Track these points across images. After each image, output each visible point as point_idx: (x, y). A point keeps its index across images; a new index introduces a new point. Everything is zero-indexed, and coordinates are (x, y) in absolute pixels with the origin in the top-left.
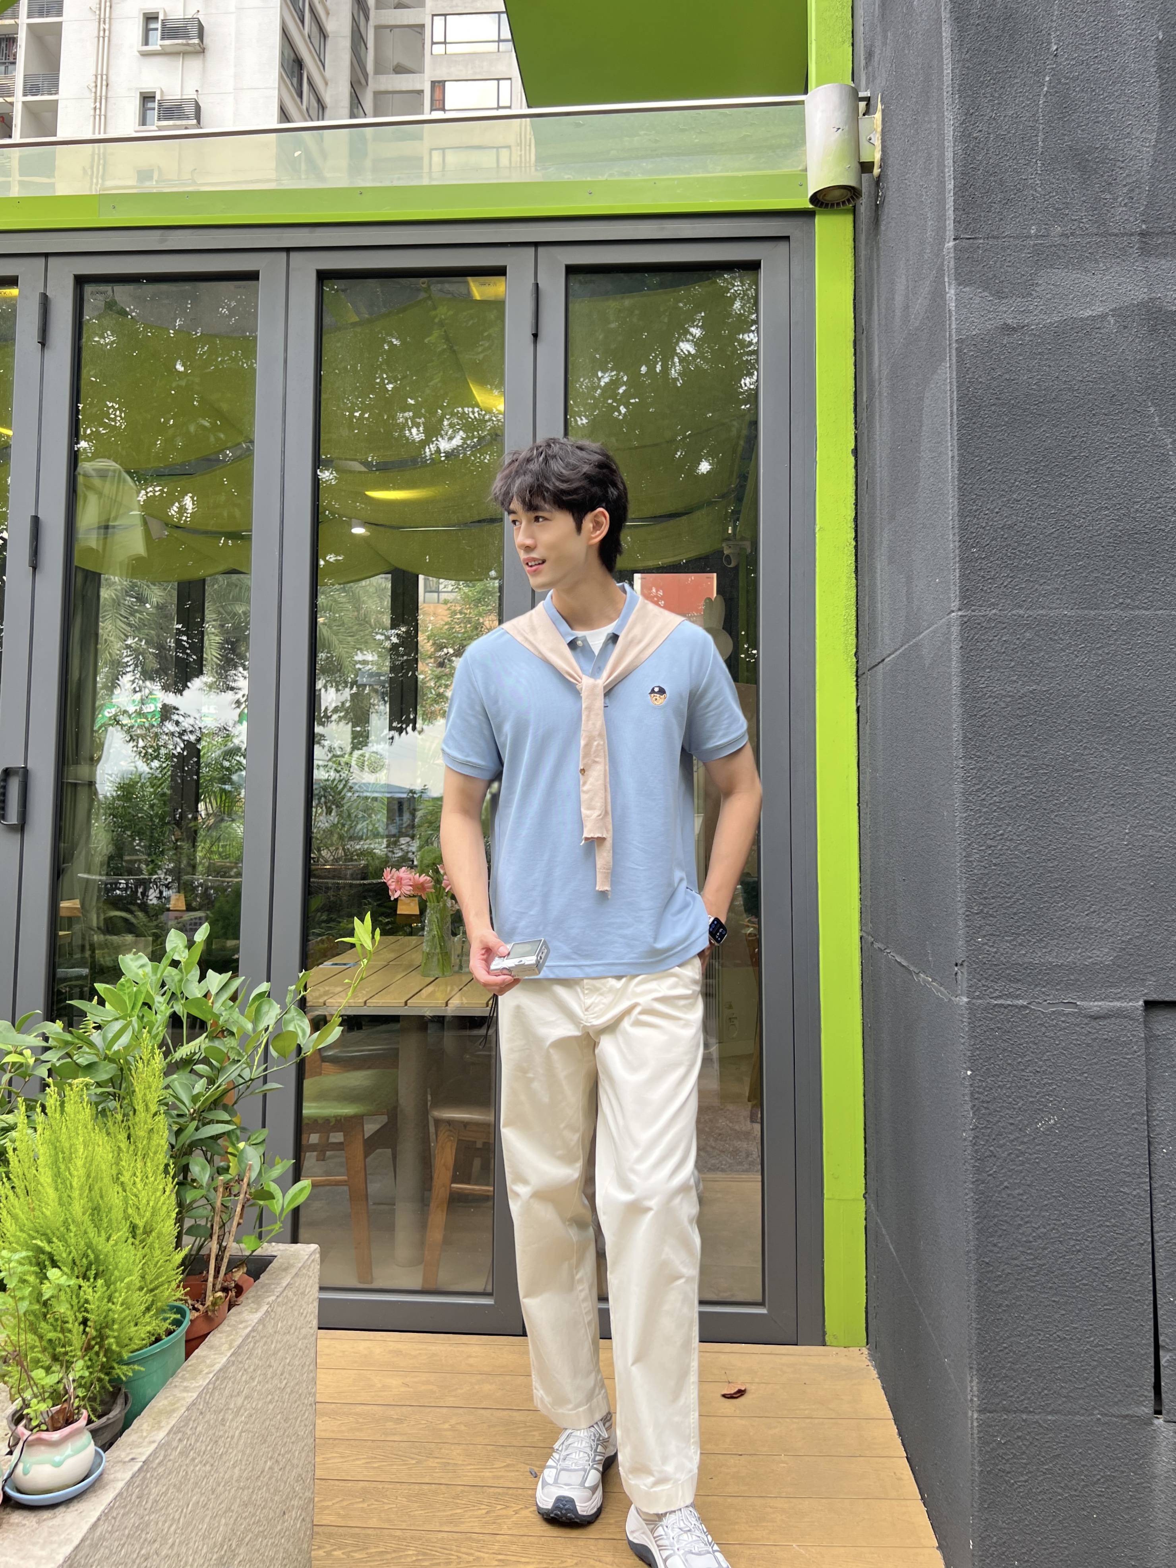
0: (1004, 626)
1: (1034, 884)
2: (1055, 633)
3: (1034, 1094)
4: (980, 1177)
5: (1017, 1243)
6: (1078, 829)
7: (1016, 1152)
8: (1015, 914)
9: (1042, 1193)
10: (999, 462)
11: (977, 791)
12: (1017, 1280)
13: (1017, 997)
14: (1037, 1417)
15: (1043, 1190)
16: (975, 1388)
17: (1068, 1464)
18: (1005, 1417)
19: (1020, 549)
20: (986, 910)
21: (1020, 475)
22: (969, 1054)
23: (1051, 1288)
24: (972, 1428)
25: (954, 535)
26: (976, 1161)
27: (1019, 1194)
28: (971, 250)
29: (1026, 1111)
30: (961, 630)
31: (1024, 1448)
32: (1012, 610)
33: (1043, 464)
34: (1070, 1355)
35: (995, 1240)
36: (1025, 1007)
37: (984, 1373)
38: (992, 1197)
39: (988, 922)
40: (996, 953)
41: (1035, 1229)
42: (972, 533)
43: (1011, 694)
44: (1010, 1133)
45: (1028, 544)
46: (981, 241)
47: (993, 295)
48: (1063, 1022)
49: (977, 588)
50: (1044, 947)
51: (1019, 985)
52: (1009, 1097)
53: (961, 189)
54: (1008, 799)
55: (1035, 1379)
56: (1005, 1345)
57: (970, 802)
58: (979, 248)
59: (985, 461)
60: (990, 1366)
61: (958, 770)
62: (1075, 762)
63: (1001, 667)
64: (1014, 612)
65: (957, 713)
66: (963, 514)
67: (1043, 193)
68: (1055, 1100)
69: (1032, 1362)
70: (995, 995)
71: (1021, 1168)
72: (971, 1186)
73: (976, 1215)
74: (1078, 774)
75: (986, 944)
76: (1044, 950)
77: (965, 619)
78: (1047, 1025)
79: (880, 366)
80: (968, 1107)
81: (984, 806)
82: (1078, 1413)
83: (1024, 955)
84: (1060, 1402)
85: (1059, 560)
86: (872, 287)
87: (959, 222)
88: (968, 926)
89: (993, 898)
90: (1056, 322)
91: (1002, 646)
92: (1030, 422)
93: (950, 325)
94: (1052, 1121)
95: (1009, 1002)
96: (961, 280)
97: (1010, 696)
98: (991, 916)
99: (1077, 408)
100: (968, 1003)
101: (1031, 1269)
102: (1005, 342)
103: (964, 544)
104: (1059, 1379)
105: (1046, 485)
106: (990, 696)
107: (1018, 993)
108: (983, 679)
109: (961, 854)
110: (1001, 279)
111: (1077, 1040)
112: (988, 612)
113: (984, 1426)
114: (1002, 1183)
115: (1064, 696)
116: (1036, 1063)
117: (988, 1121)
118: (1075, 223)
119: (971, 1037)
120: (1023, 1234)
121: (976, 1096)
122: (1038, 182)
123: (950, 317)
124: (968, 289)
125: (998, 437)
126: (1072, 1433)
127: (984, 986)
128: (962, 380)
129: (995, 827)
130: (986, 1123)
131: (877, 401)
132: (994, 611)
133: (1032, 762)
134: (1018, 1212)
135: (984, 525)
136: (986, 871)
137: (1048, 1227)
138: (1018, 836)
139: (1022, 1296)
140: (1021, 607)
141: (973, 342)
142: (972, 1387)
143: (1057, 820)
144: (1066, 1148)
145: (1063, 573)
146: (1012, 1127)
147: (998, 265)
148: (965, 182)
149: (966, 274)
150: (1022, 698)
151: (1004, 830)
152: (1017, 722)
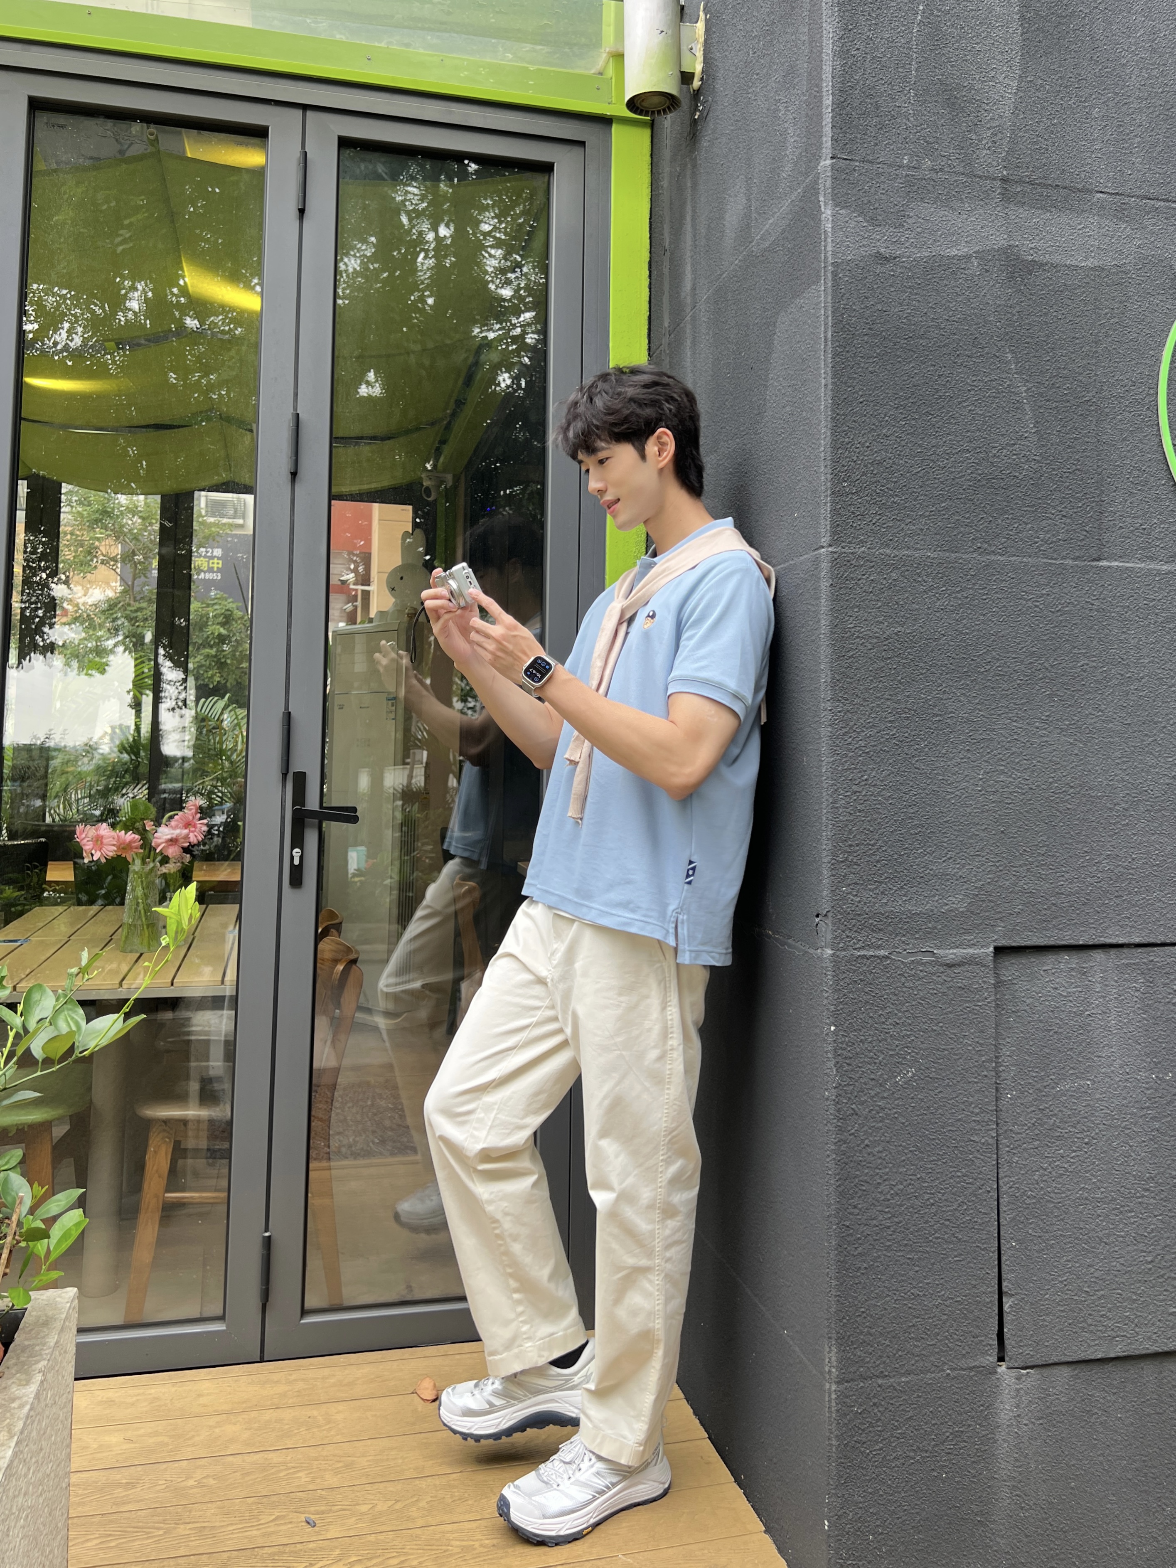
0: (872, 564)
1: (896, 830)
2: (919, 575)
3: (894, 1047)
4: (843, 1137)
5: (876, 1203)
6: (936, 774)
7: (877, 1108)
8: (878, 861)
9: (900, 1148)
10: (870, 395)
11: (843, 735)
12: (875, 1240)
13: (879, 947)
14: (892, 1380)
15: (901, 1145)
16: (834, 1359)
17: (919, 1425)
18: (862, 1384)
19: (888, 486)
20: (851, 858)
21: (890, 410)
22: (832, 1008)
23: (906, 1245)
24: (830, 1401)
25: (826, 466)
26: (838, 1121)
27: (879, 1152)
28: (848, 171)
29: (886, 1065)
30: (831, 567)
31: (879, 1414)
32: (880, 548)
33: (911, 400)
34: (923, 1312)
35: (854, 1201)
36: (887, 957)
37: (843, 1342)
38: (853, 1157)
39: (853, 870)
40: (859, 902)
41: (892, 1186)
42: (843, 466)
43: (877, 635)
44: (871, 1089)
45: (896, 482)
46: (857, 164)
47: (868, 221)
48: (921, 971)
49: (847, 524)
50: (904, 895)
51: (880, 935)
52: (870, 1051)
53: (839, 106)
54: (873, 743)
55: (891, 1341)
56: (863, 1310)
57: (837, 746)
58: (855, 170)
59: (857, 392)
60: (848, 1334)
61: (825, 713)
62: (934, 706)
63: (868, 607)
64: (881, 551)
65: (826, 653)
66: (836, 446)
67: (915, 123)
68: (913, 1052)
69: (888, 1323)
70: (858, 946)
71: (881, 1124)
72: (833, 1147)
73: (837, 1177)
74: (937, 719)
75: (850, 893)
76: (904, 898)
77: (836, 556)
78: (906, 975)
79: (694, 288)
80: (831, 1064)
81: (850, 750)
82: (929, 1371)
83: (886, 904)
84: (913, 1362)
85: (924, 501)
86: (683, 205)
87: (836, 141)
88: (833, 876)
89: (857, 845)
90: (925, 257)
91: (870, 585)
92: (900, 357)
93: (825, 246)
94: (910, 1074)
95: (871, 953)
96: (839, 202)
97: (877, 637)
98: (856, 864)
99: (944, 346)
100: (833, 955)
101: (889, 1227)
102: (878, 272)
103: (837, 477)
104: (913, 1338)
105: (913, 422)
106: (858, 637)
107: (880, 943)
108: (851, 619)
109: (827, 800)
110: (876, 206)
111: (934, 989)
112: (857, 550)
113: (842, 1396)
114: (863, 1141)
115: (926, 639)
116: (896, 1014)
117: (850, 1078)
118: (944, 159)
119: (836, 991)
120: (881, 1193)
121: (840, 1052)
122: (911, 112)
123: (826, 238)
124: (843, 212)
125: (870, 369)
126: (924, 1392)
127: (848, 937)
128: (837, 305)
129: (860, 772)
130: (848, 1080)
131: (689, 326)
132: (863, 549)
133: (896, 705)
134: (877, 1171)
135: (855, 458)
136: (851, 818)
137: (905, 1183)
138: (882, 781)
139: (879, 1257)
140: (888, 546)
141: (848, 268)
142: (830, 1359)
143: (917, 765)
144: (922, 1100)
145: (927, 514)
146: (873, 1083)
147: (873, 190)
148: (842, 100)
149: (843, 196)
150: (887, 639)
151: (869, 775)
152: (882, 664)
